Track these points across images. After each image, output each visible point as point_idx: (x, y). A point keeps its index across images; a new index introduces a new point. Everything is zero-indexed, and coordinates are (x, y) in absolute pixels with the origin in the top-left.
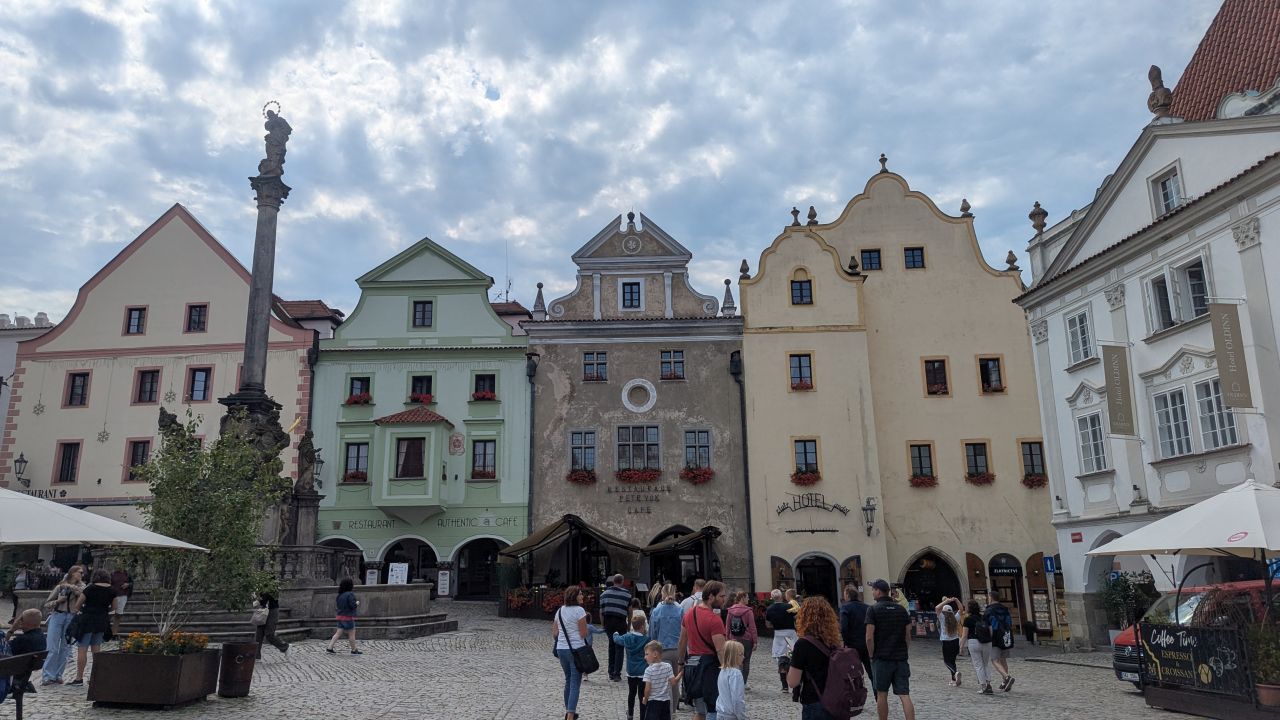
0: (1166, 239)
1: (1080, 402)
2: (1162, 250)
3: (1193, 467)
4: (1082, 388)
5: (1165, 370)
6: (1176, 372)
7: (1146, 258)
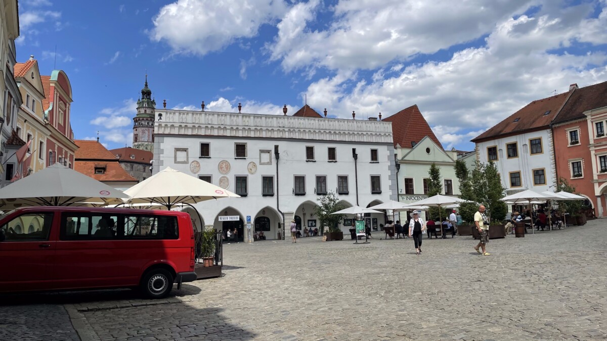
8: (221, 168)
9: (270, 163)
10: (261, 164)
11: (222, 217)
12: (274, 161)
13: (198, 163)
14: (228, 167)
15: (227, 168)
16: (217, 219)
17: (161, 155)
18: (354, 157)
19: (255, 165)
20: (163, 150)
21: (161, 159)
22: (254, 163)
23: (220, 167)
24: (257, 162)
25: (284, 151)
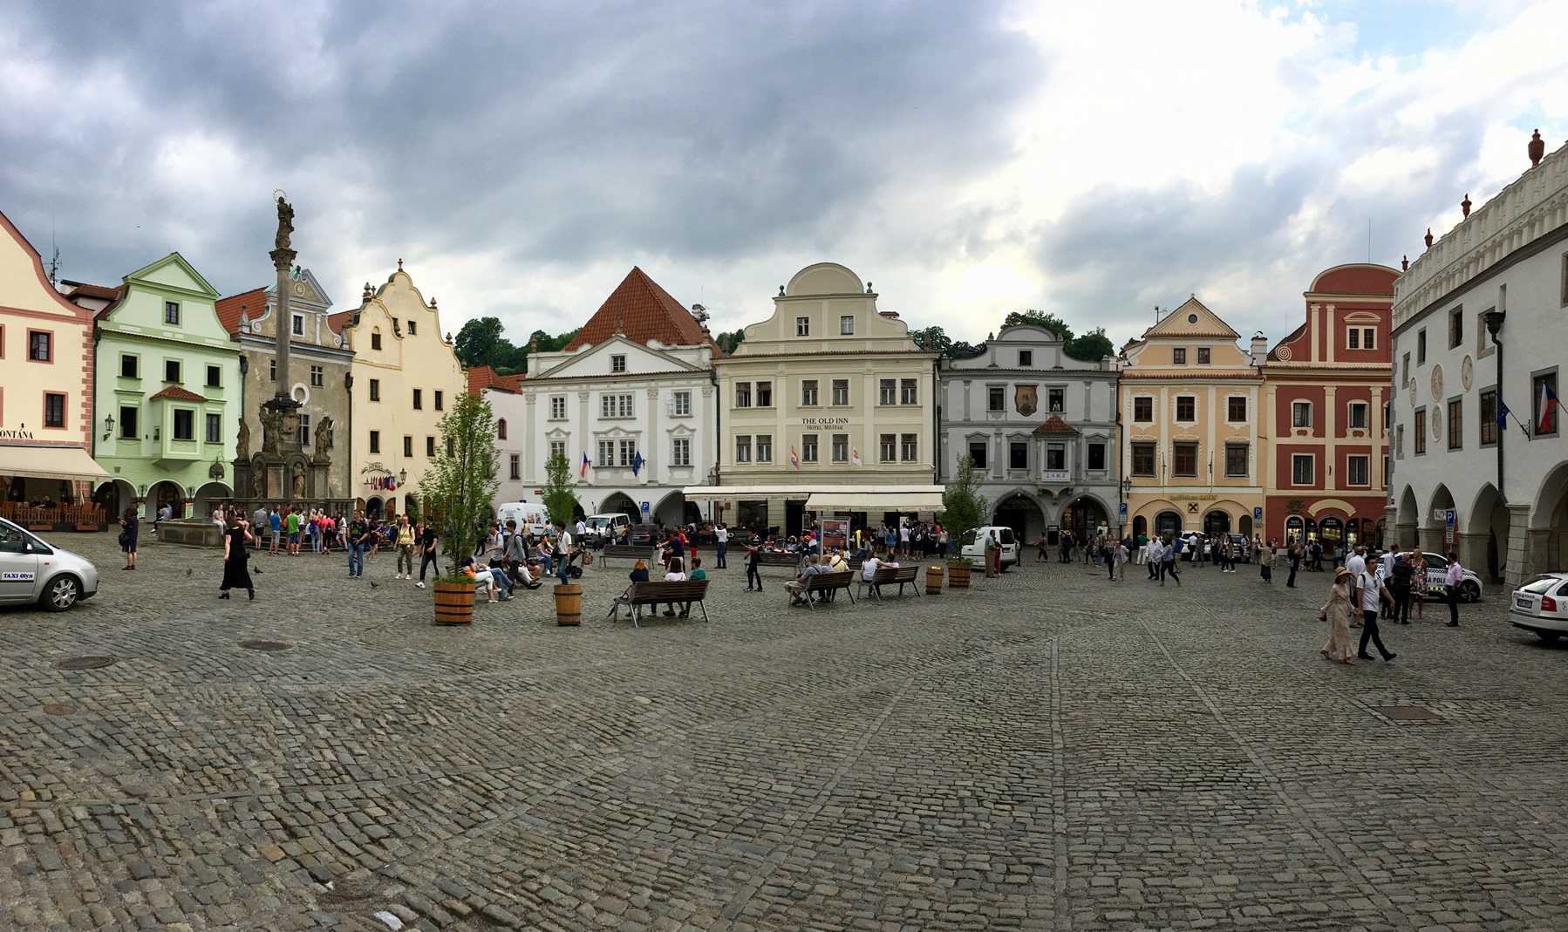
0: (615, 383)
1: (553, 436)
2: (612, 386)
3: (613, 470)
4: (557, 429)
5: (604, 433)
6: (611, 435)
7: (605, 386)
13: (1415, 381)
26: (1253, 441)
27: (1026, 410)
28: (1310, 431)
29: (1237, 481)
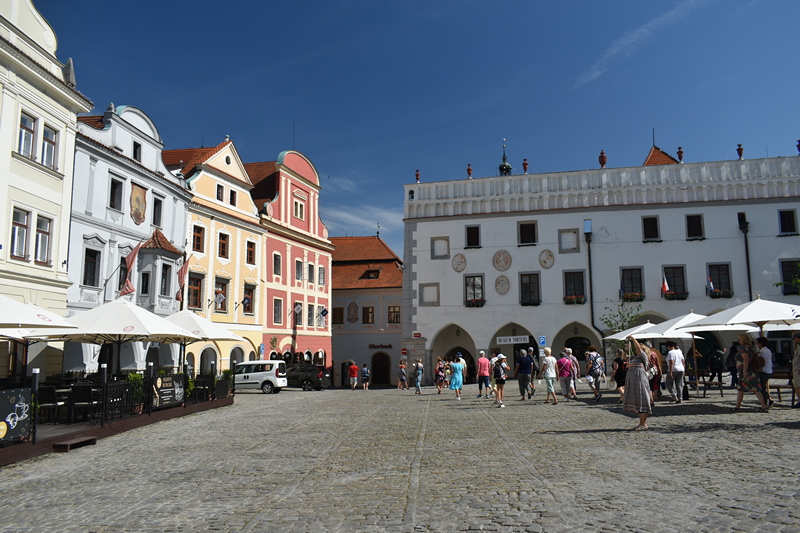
8: (498, 263)
9: (576, 250)
10: (562, 251)
11: (502, 338)
12: (584, 247)
13: (463, 257)
14: (508, 260)
15: (506, 262)
16: (494, 340)
17: (414, 249)
18: (741, 228)
19: (551, 255)
20: (416, 241)
21: (414, 254)
22: (549, 251)
23: (496, 261)
24: (555, 250)
25: (602, 229)
26: (258, 282)
27: (138, 218)
28: (280, 277)
29: (248, 319)
